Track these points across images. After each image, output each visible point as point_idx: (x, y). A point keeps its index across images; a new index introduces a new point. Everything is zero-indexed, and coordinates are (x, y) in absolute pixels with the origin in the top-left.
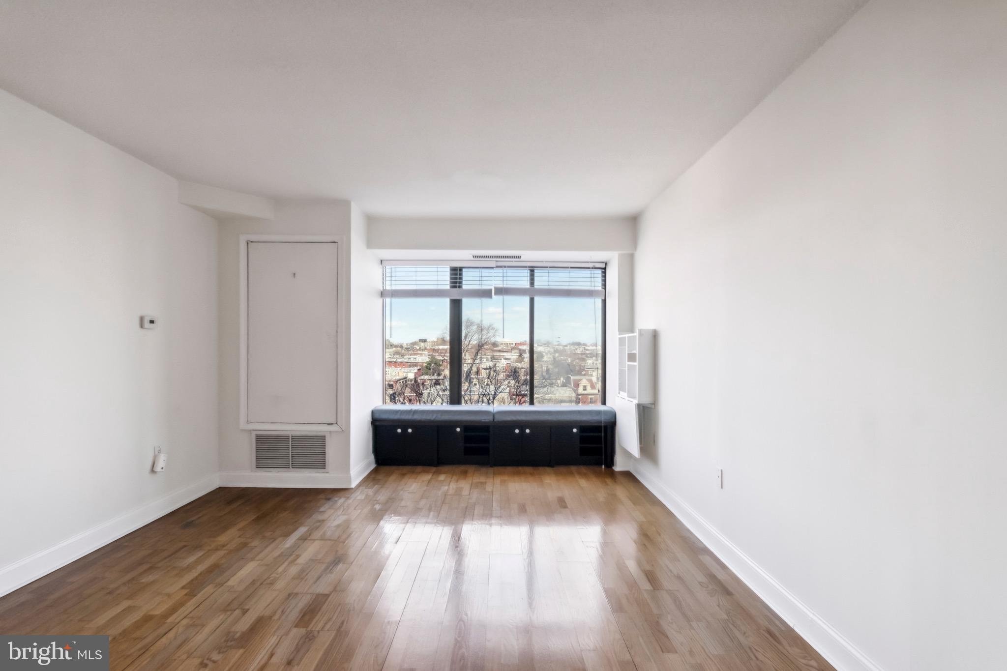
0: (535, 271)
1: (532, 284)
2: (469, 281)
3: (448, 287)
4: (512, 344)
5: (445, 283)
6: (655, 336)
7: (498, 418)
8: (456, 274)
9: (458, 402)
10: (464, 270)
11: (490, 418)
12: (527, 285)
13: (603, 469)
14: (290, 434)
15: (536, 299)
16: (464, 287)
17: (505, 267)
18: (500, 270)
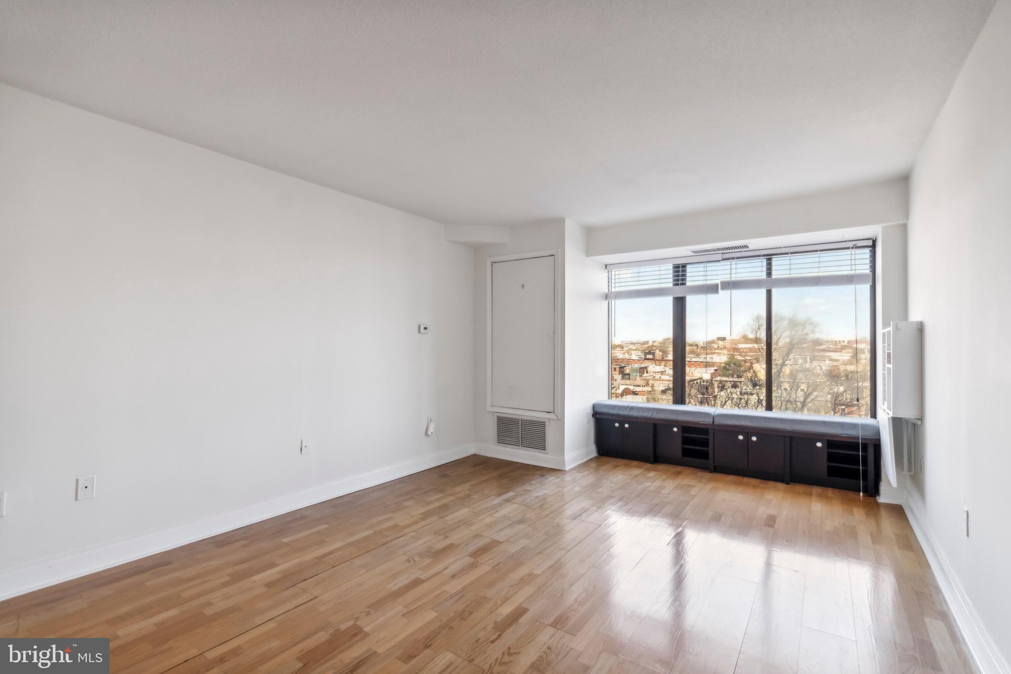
0: (773, 259)
1: (769, 274)
2: (694, 276)
3: (671, 285)
4: (844, 341)
5: (668, 282)
6: (920, 329)
7: (718, 421)
8: (680, 272)
9: (682, 402)
10: (688, 266)
11: (710, 421)
12: (763, 275)
13: (861, 498)
14: (520, 418)
15: (775, 291)
16: (688, 284)
17: (733, 258)
18: (728, 262)
